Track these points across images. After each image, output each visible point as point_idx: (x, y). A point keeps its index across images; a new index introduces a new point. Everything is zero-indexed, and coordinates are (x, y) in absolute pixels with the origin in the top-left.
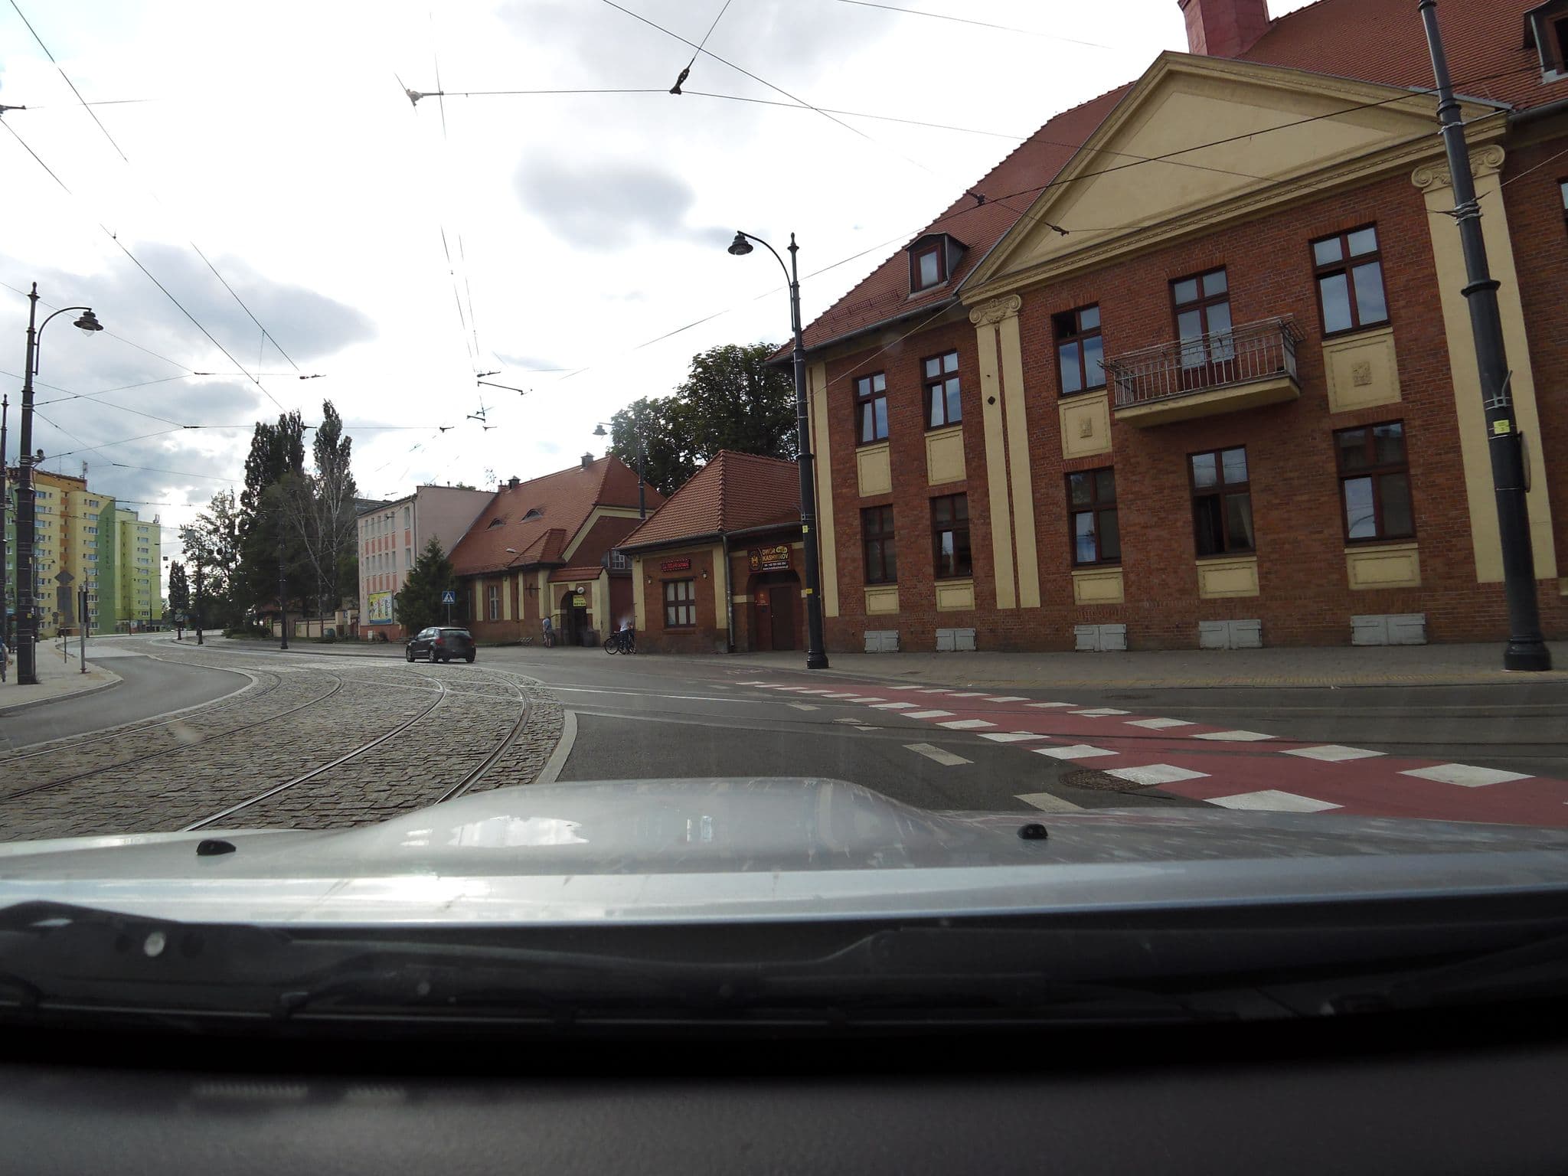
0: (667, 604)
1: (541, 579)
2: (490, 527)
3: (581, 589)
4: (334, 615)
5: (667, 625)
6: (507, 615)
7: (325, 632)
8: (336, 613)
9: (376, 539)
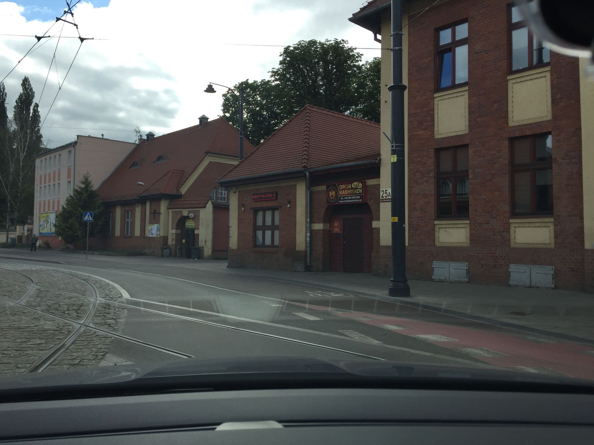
0: (256, 228)
1: (163, 205)
2: (130, 168)
3: (192, 215)
4: (16, 228)
5: (255, 246)
6: (137, 233)
7: (9, 241)
8: (18, 227)
9: (47, 174)
